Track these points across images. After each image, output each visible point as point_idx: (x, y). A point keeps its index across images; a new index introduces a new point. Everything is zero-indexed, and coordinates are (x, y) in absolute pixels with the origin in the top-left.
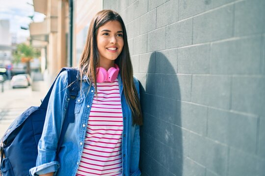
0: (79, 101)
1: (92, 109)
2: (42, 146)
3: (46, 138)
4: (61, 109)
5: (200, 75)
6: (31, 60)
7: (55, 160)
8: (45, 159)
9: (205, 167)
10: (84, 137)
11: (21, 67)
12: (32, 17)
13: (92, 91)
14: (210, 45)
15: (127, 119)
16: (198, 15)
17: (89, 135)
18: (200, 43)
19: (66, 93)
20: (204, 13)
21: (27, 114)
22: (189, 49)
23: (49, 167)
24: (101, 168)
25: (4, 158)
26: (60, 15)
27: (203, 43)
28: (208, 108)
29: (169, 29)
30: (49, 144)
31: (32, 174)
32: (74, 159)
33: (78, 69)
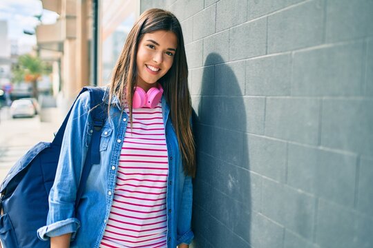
0: (106, 133)
1: (125, 145)
2: (54, 197)
3: (60, 186)
4: (80, 145)
5: (277, 97)
6: (39, 78)
7: (72, 217)
8: (59, 215)
9: (282, 226)
10: (114, 184)
11: (24, 88)
12: (39, 17)
13: (125, 120)
14: (291, 54)
15: (174, 159)
16: (274, 13)
17: (121, 182)
18: (277, 52)
19: (87, 123)
20: (282, 10)
21: (34, 153)
22: (262, 60)
23: (65, 226)
24: (139, 228)
26: (79, 14)
27: (281, 52)
28: (288, 144)
29: (234, 32)
30: (64, 193)
31: (42, 236)
32: (100, 216)
33: (105, 90)
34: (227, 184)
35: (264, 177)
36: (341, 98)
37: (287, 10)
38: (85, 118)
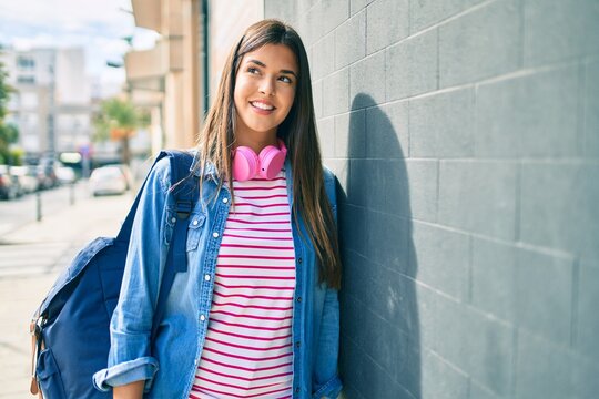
0: (196, 223)
1: (225, 240)
2: (118, 324)
3: (127, 307)
4: (156, 243)
5: (456, 160)
7: (145, 355)
8: (125, 353)
9: (466, 375)
10: (209, 304)
11: (110, 149)
12: (129, 40)
13: (225, 200)
14: (473, 88)
15: (305, 262)
16: (448, 21)
17: (220, 300)
18: (454, 85)
19: (166, 207)
20: (460, 15)
21: (89, 254)
22: (432, 99)
23: (133, 369)
24: (250, 375)
25: (43, 348)
26: (187, 32)
27: (458, 85)
28: (471, 238)
29: (392, 54)
30: (133, 318)
31: (99, 385)
32: (188, 353)
33: (195, 154)
34: (387, 302)
35: (439, 292)
36: (548, 161)
37: (466, 16)
38: (162, 199)
